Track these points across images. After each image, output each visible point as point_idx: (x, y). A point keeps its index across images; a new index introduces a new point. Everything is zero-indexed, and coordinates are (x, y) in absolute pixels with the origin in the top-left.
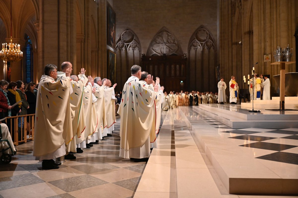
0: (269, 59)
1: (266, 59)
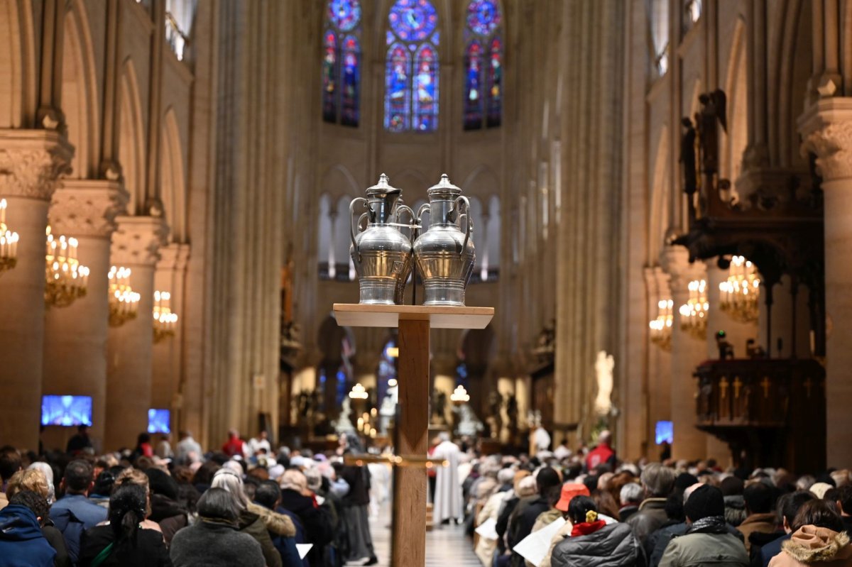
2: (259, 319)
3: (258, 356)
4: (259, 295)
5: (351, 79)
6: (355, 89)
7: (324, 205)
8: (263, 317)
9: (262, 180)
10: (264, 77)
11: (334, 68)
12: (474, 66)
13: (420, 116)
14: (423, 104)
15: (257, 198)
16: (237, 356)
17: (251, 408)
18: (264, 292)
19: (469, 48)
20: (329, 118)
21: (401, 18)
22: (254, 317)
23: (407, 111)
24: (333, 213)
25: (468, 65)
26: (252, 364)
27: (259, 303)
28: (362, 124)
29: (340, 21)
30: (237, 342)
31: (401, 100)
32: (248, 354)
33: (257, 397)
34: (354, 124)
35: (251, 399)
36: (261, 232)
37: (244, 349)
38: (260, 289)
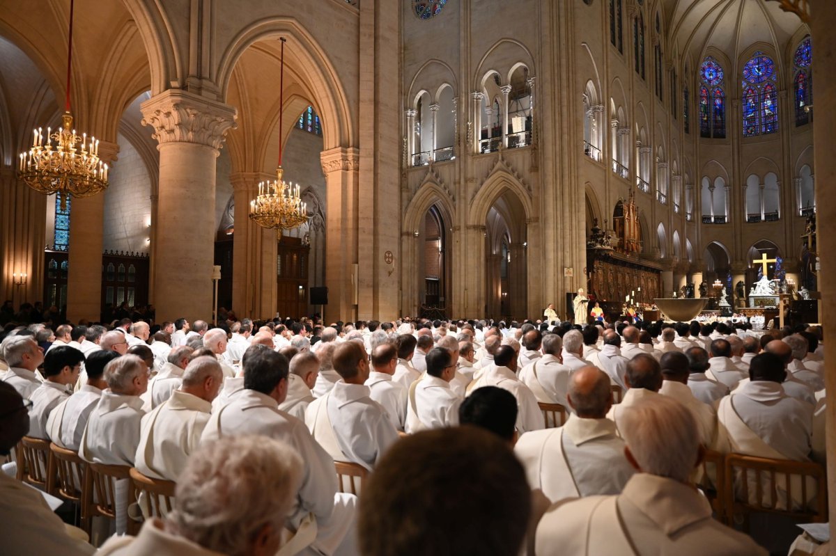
0: (570, 273)
1: (567, 273)
2: (567, 232)
3: (567, 255)
4: (567, 214)
5: (720, 112)
6: (721, 118)
7: (706, 183)
8: (571, 230)
9: (566, 137)
10: (564, 69)
11: (706, 107)
12: (801, 87)
13: (766, 125)
14: (766, 117)
15: (562, 149)
16: (551, 255)
17: (563, 290)
18: (571, 212)
19: (798, 77)
20: (705, 134)
21: (750, 71)
22: (563, 229)
23: (757, 123)
25: (797, 87)
26: (563, 261)
27: (567, 220)
28: (727, 135)
29: (710, 81)
30: (550, 246)
31: (752, 118)
32: (560, 254)
33: (568, 282)
34: (724, 137)
35: (564, 284)
36: (566, 172)
37: (556, 251)
38: (567, 209)
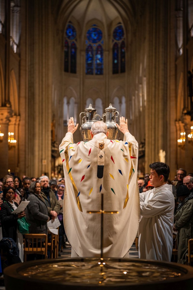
3: (44, 153)
4: (44, 133)
5: (73, 57)
7: (65, 100)
8: (45, 140)
9: (44, 93)
10: (44, 57)
15: (42, 99)
16: (37, 153)
17: (42, 171)
21: (90, 35)
22: (42, 140)
24: (68, 103)
26: (42, 156)
27: (44, 135)
28: (77, 72)
29: (69, 37)
30: (36, 149)
32: (40, 153)
33: (44, 167)
36: (44, 111)
38: (44, 130)
